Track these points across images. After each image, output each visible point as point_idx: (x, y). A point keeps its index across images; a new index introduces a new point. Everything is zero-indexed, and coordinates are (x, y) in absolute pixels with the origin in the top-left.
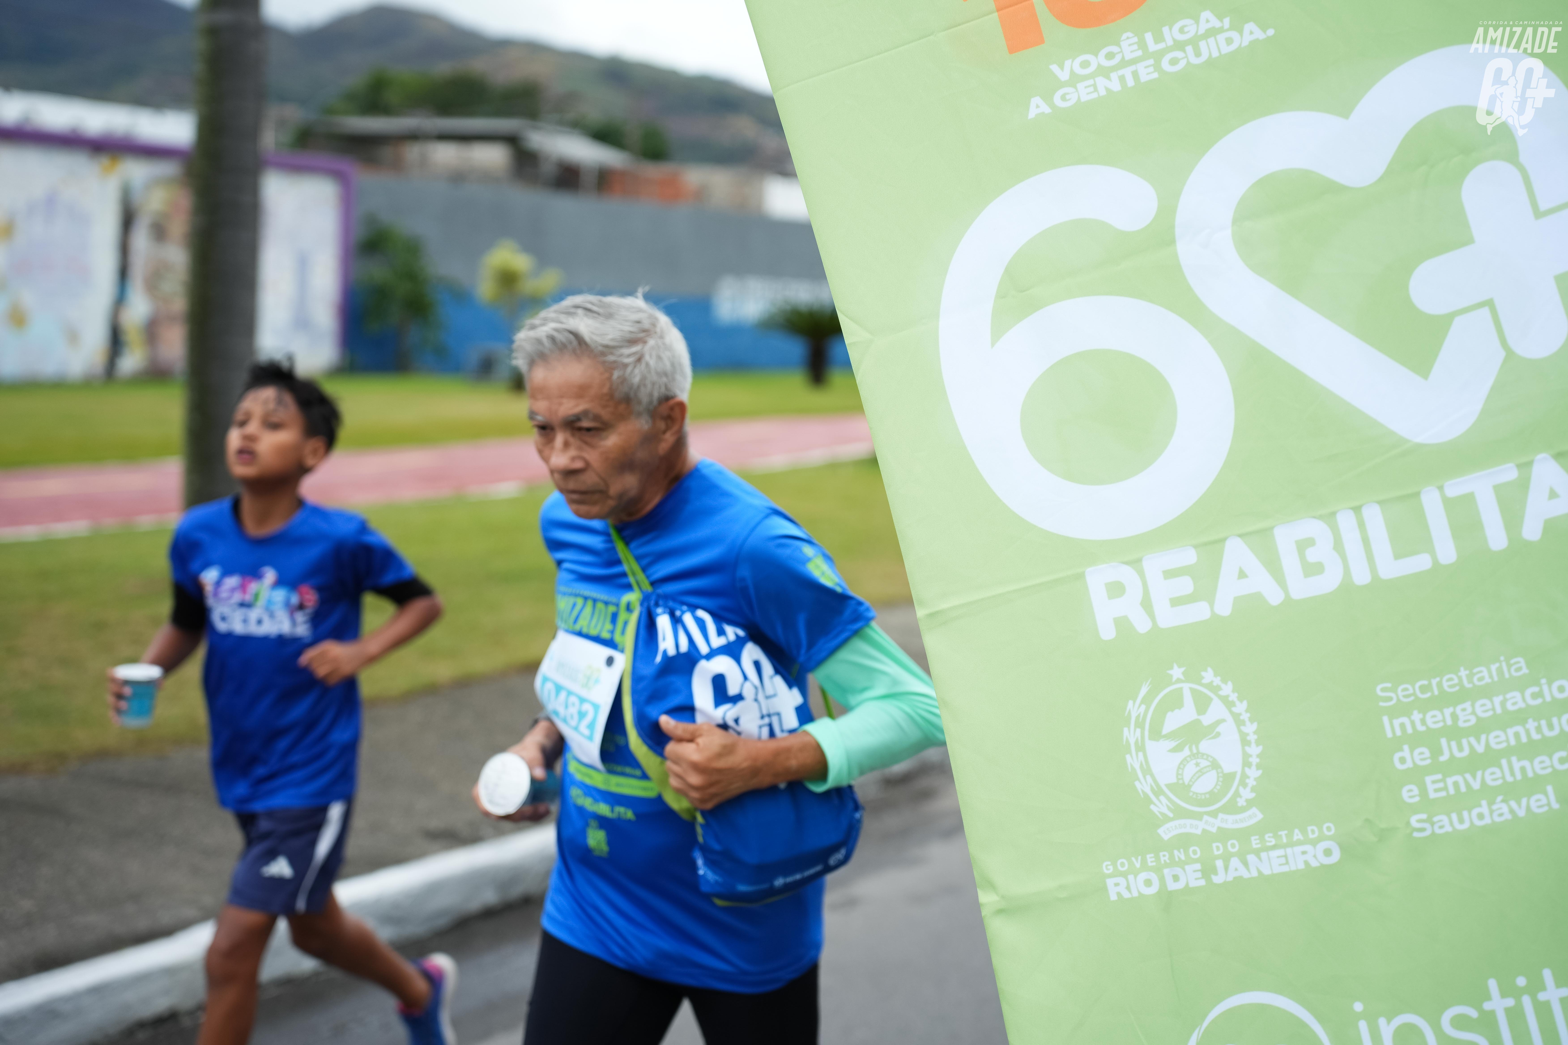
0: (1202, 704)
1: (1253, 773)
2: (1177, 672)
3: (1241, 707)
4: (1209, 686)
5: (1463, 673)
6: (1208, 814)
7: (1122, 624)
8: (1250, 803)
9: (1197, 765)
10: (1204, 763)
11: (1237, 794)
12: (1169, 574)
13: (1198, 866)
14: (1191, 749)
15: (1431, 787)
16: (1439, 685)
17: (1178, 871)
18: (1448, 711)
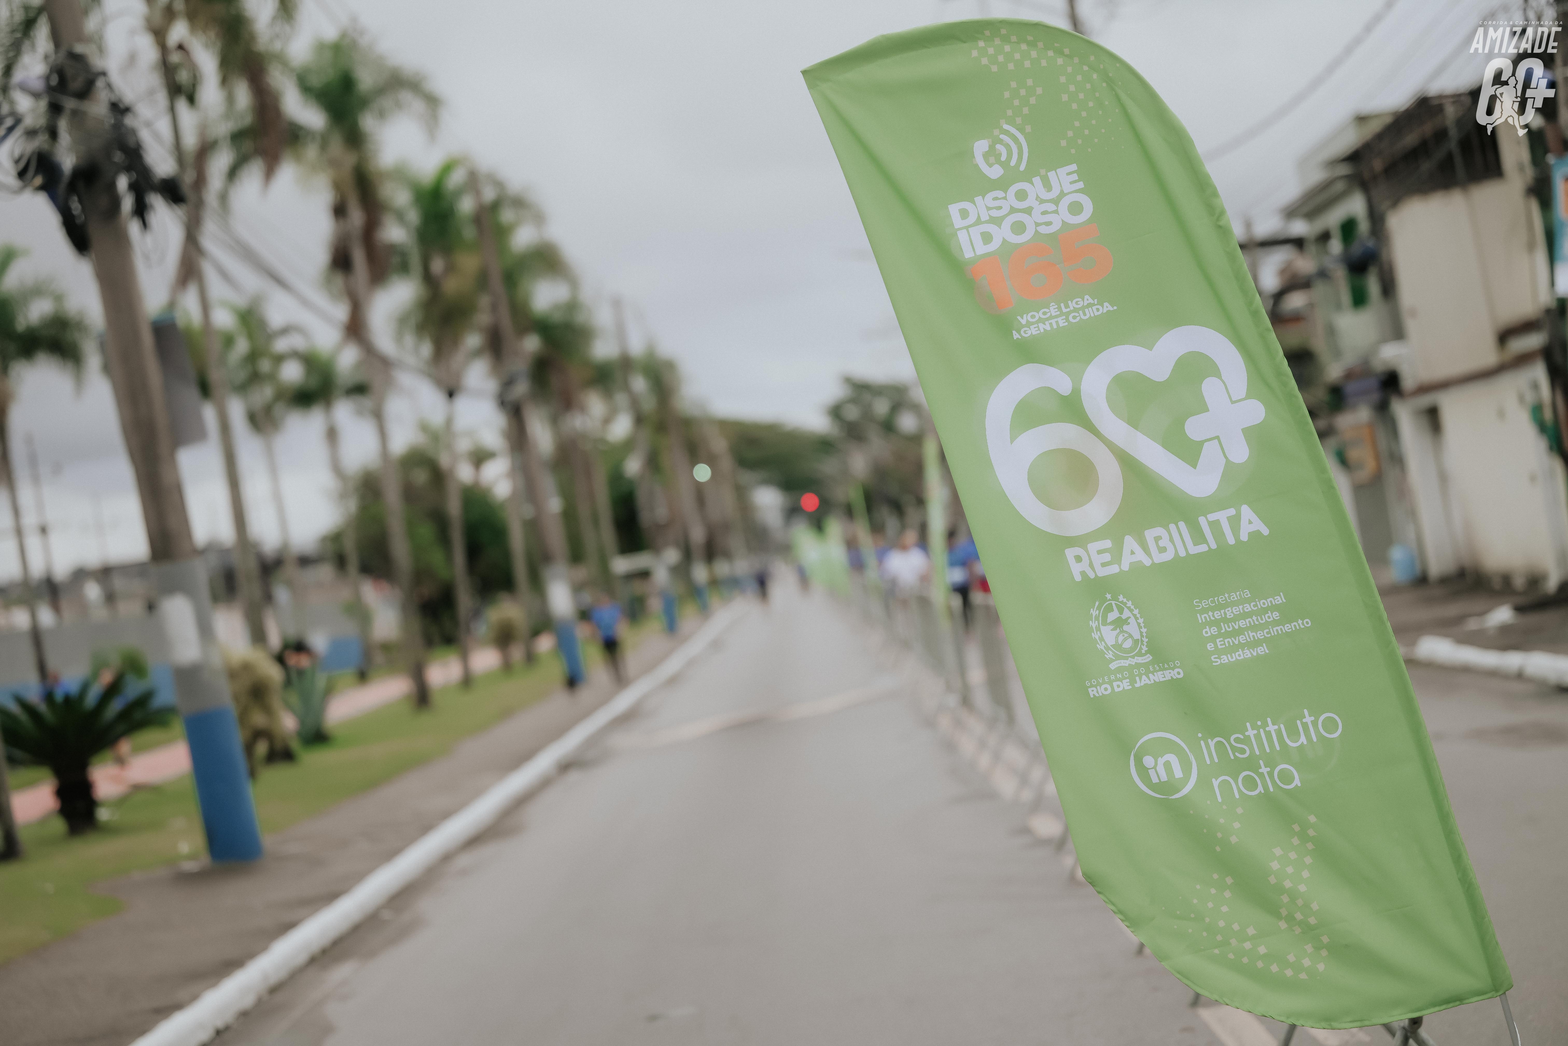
0: (1121, 611)
1: (1145, 640)
2: (1108, 596)
3: (1136, 612)
4: (1122, 602)
5: (1226, 595)
6: (1130, 657)
7: (1083, 573)
8: (1147, 652)
9: (1123, 636)
10: (1126, 635)
11: (1141, 649)
12: (1100, 552)
13: (1128, 680)
14: (1120, 629)
15: (1219, 644)
16: (1218, 600)
17: (1119, 683)
18: (1222, 611)
